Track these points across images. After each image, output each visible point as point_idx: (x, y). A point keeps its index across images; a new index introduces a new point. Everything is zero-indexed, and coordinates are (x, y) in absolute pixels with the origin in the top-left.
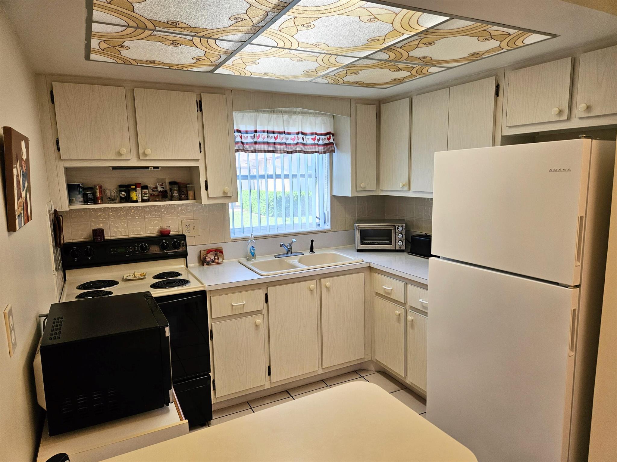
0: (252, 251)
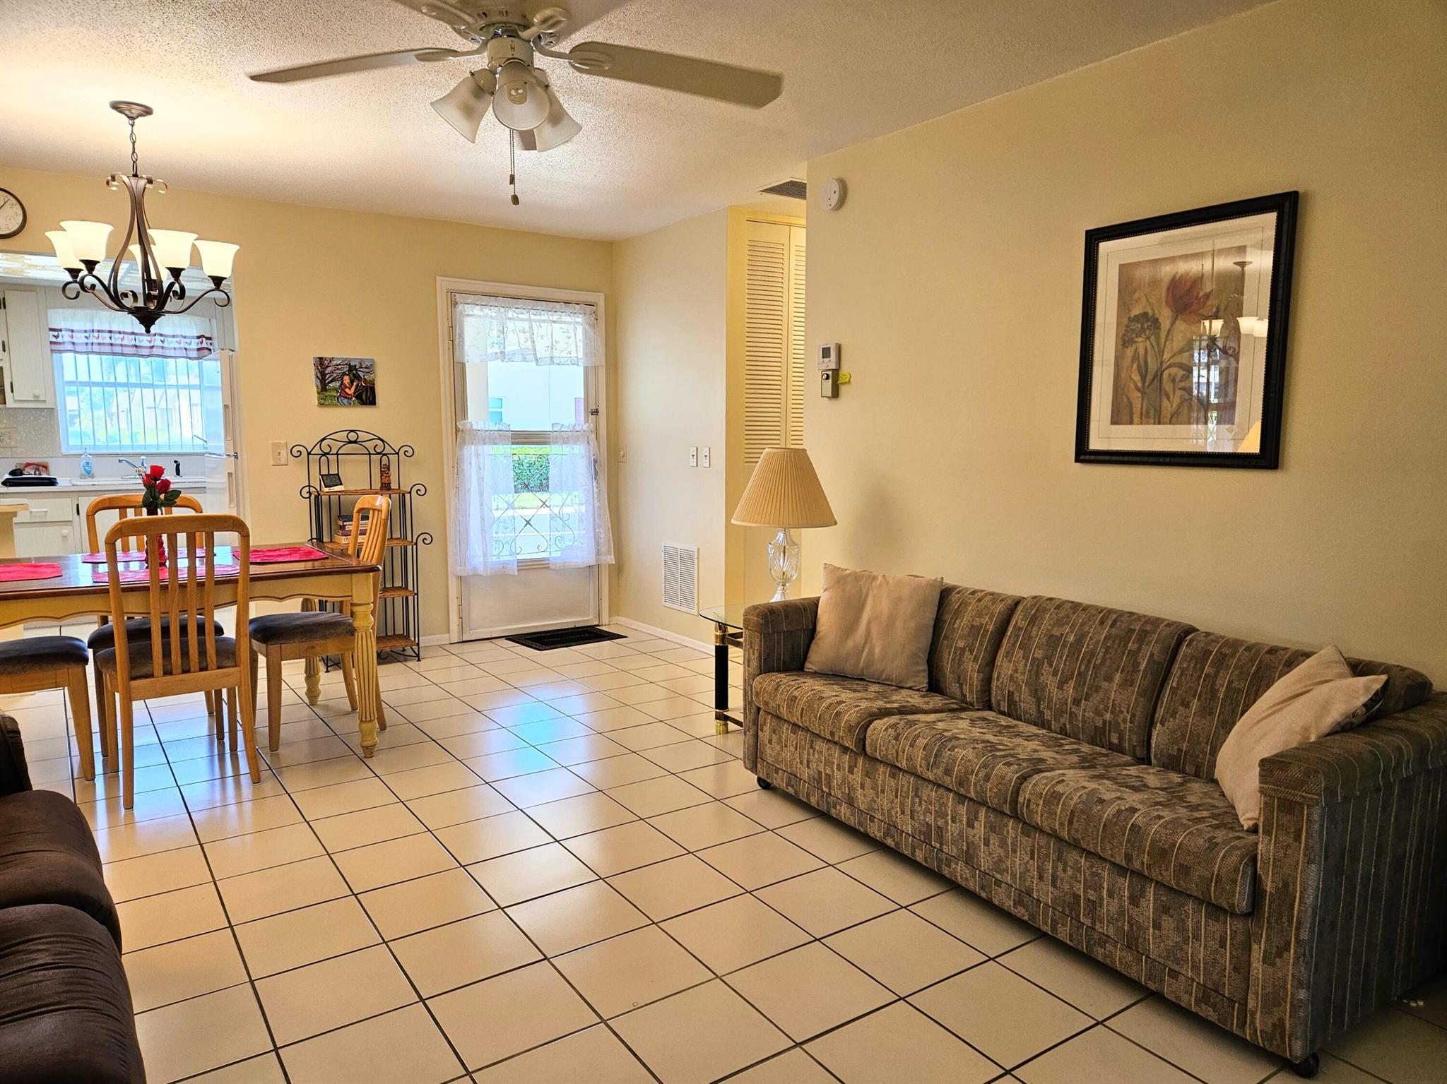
0: (87, 468)
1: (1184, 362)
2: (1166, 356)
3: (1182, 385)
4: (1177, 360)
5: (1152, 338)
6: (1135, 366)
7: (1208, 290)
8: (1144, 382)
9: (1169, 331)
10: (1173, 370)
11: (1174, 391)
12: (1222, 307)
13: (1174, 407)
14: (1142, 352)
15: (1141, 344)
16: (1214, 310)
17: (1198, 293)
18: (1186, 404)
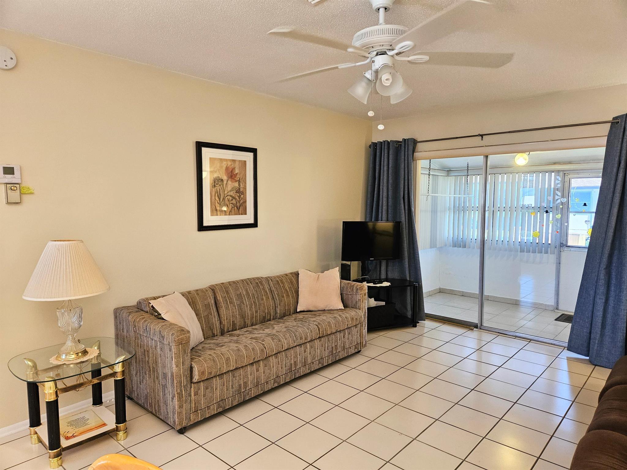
1: (231, 195)
2: (226, 192)
3: (231, 202)
4: (229, 194)
5: (221, 186)
6: (217, 195)
7: (237, 172)
8: (220, 201)
9: (226, 184)
10: (229, 197)
11: (229, 204)
12: (241, 178)
13: (230, 209)
14: (218, 190)
15: (218, 187)
16: (239, 179)
17: (234, 172)
18: (233, 209)
